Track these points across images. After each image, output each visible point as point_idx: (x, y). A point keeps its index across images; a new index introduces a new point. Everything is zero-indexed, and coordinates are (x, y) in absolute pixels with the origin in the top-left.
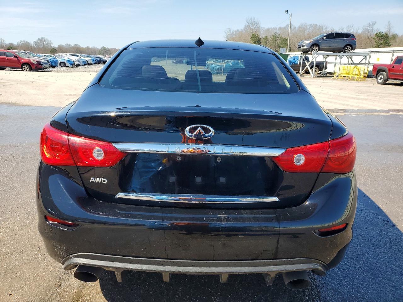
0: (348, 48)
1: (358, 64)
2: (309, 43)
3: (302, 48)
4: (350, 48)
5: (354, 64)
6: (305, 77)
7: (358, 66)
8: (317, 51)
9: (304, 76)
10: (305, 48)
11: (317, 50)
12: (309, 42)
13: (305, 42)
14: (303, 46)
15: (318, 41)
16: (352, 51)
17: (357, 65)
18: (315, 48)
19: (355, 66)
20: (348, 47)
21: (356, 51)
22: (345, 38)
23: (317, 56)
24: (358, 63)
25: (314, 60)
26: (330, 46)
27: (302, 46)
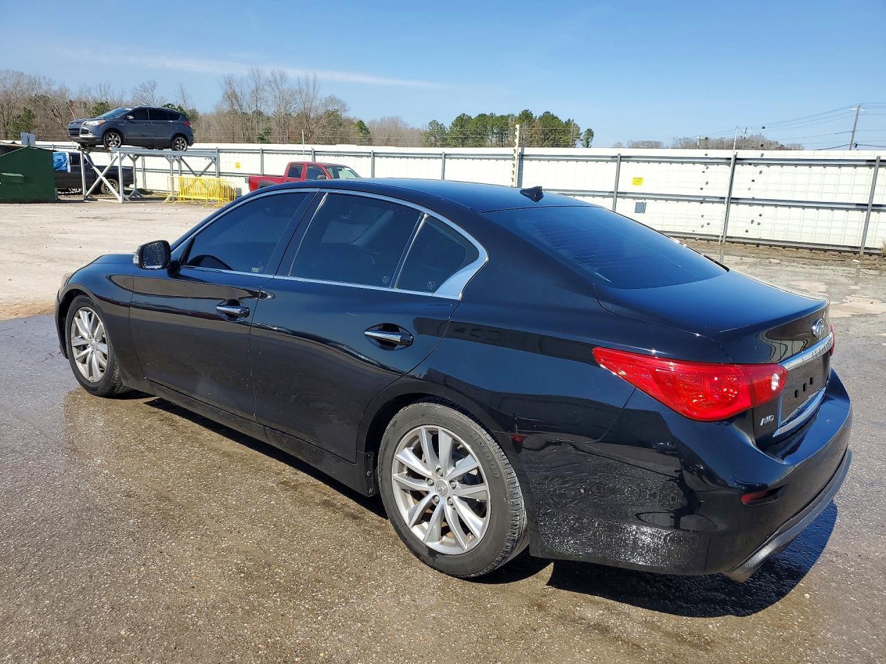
0: (181, 141)
1: (202, 173)
2: (99, 126)
3: (81, 136)
4: (183, 142)
5: (193, 173)
6: (99, 203)
7: (203, 176)
8: (119, 144)
9: (96, 200)
10: (90, 136)
11: (118, 142)
12: (96, 123)
13: (88, 123)
14: (85, 132)
15: (116, 123)
16: (189, 147)
17: (200, 176)
18: (114, 138)
19: (197, 178)
20: (180, 138)
21: (195, 146)
22: (171, 121)
23: (122, 155)
24: (202, 170)
25: (117, 164)
26: (144, 136)
27: (81, 131)
